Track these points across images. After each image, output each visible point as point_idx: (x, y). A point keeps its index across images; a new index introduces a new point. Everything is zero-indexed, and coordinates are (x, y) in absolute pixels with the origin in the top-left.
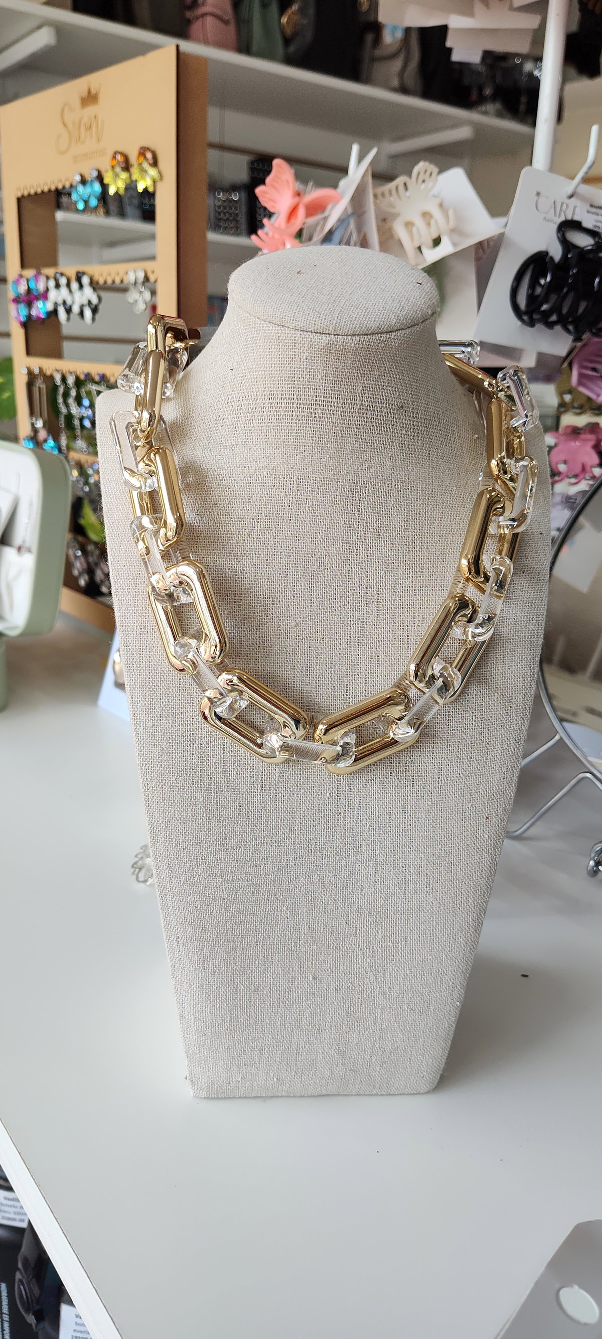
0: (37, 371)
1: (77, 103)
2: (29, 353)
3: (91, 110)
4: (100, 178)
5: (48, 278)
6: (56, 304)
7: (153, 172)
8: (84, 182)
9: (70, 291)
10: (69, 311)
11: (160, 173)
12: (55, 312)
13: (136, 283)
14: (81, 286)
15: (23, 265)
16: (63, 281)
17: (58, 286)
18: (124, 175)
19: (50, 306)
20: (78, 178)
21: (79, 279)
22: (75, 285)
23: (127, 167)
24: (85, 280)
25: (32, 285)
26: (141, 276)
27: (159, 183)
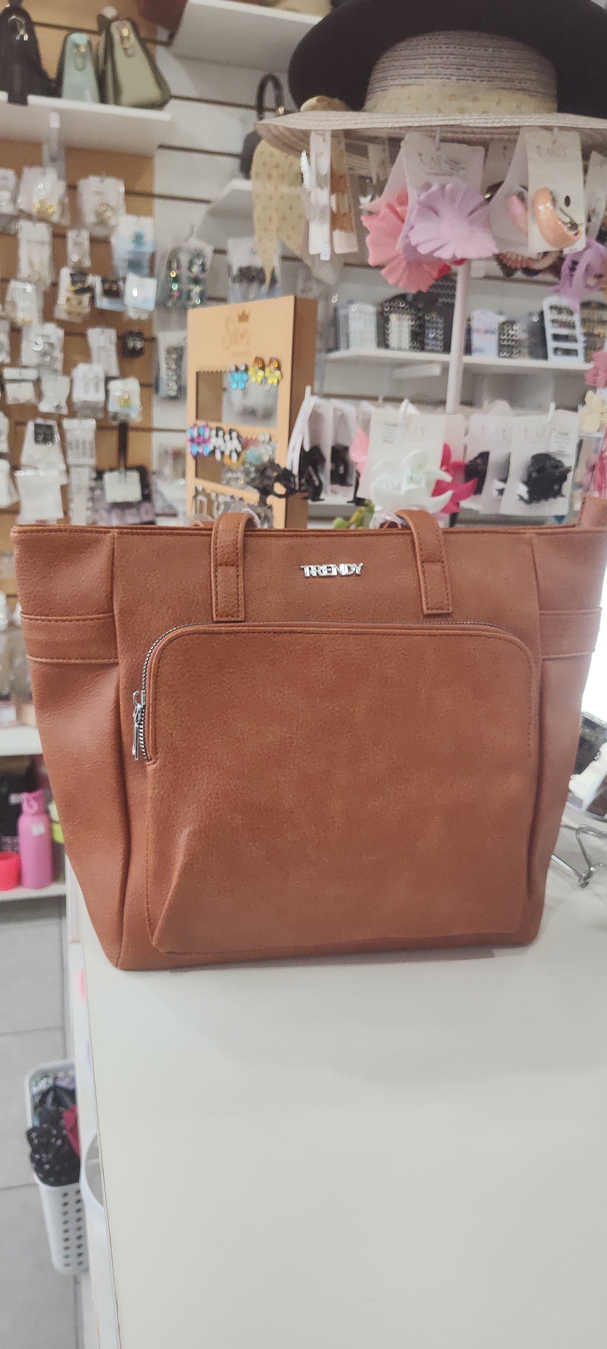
0: (200, 489)
1: (236, 319)
2: (197, 476)
3: (244, 325)
4: (247, 369)
5: (211, 429)
6: (215, 448)
7: (278, 373)
8: (237, 369)
9: (225, 441)
10: (222, 453)
11: (282, 375)
12: (213, 452)
13: (264, 442)
14: (231, 438)
15: (197, 417)
16: (221, 433)
17: (217, 435)
18: (261, 373)
19: (210, 448)
20: (233, 369)
21: (230, 432)
22: (227, 437)
23: (263, 368)
24: (234, 435)
25: (201, 433)
26: (267, 438)
27: (281, 382)
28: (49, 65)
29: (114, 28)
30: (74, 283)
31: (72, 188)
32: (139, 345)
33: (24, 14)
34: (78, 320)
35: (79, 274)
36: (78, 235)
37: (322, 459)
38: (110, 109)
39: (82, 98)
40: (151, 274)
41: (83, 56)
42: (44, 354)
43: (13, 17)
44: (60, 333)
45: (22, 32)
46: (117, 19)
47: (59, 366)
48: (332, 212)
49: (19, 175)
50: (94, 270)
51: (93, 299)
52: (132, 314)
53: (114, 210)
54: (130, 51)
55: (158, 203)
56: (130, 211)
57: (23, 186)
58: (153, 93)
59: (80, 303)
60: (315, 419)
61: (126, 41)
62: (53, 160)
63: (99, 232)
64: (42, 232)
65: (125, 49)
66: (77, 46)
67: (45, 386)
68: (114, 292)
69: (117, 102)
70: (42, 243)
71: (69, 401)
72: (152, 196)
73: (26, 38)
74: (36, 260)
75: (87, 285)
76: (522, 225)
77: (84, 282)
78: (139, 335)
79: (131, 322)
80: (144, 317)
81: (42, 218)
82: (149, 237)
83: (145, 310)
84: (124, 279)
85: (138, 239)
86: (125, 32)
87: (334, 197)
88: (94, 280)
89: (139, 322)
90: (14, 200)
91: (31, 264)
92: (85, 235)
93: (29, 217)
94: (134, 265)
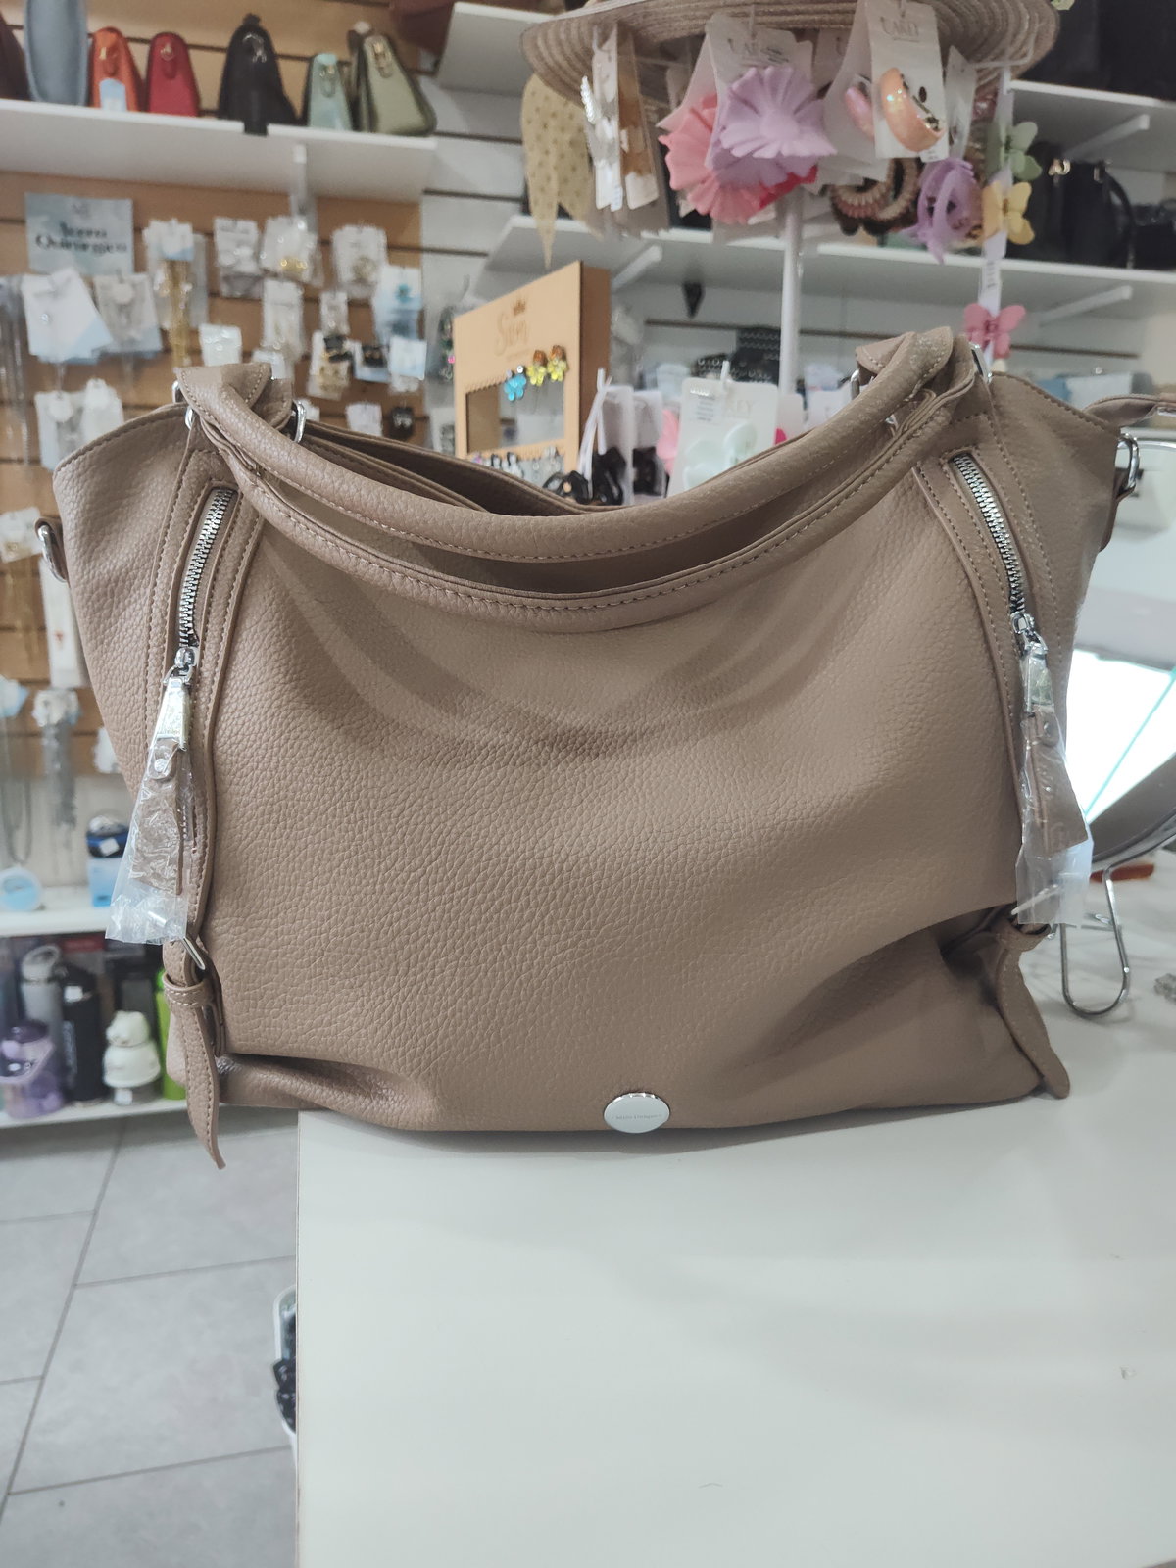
1: (510, 312)
3: (520, 317)
4: (525, 373)
7: (562, 364)
8: (514, 375)
11: (568, 365)
13: (549, 457)
14: (509, 464)
15: (469, 450)
18: (542, 370)
20: (509, 375)
21: (508, 458)
23: (545, 362)
24: (513, 459)
26: (553, 451)
27: (567, 375)
28: (293, 90)
29: (367, 47)
30: (328, 348)
31: (325, 244)
32: (408, 422)
33: (263, 34)
34: (335, 396)
35: (334, 341)
36: (334, 298)
37: (623, 463)
38: (364, 138)
39: (331, 126)
40: (421, 336)
41: (332, 80)
43: (248, 37)
45: (259, 53)
46: (370, 34)
48: (623, 153)
49: (262, 228)
50: (354, 336)
51: (351, 370)
52: (399, 386)
53: (376, 266)
54: (387, 71)
55: (426, 258)
56: (392, 261)
57: (267, 241)
58: (415, 118)
59: (337, 373)
60: (612, 411)
61: (382, 60)
62: (302, 211)
63: (358, 293)
64: (291, 293)
65: (381, 69)
66: (325, 68)
68: (376, 359)
69: (373, 128)
70: (290, 305)
72: (419, 249)
73: (264, 59)
74: (284, 326)
75: (343, 352)
76: (866, 128)
77: (340, 347)
78: (408, 410)
79: (400, 396)
80: (414, 388)
81: (291, 276)
82: (415, 292)
83: (416, 379)
84: (388, 347)
85: (403, 293)
86: (380, 47)
87: (624, 133)
88: (353, 347)
89: (407, 395)
90: (256, 256)
91: (277, 329)
92: (342, 298)
93: (275, 276)
94: (400, 329)
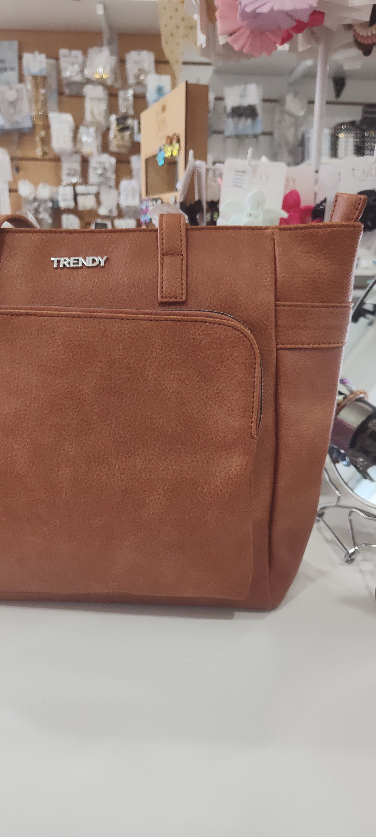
1: (161, 111)
3: (164, 115)
5: (151, 201)
7: (178, 145)
8: (161, 151)
11: (180, 147)
15: (147, 194)
16: (155, 202)
20: (158, 150)
21: (158, 200)
23: (171, 144)
25: (147, 205)
26: (174, 200)
27: (180, 151)
30: (118, 124)
34: (124, 151)
35: (122, 119)
36: (126, 94)
42: (101, 175)
44: (113, 160)
47: (112, 183)
51: (131, 136)
53: (147, 73)
56: (156, 71)
57: (88, 62)
59: (123, 138)
62: (109, 43)
63: (139, 91)
64: (100, 92)
67: (102, 197)
70: (99, 99)
71: (118, 206)
74: (96, 112)
81: (101, 82)
82: (167, 89)
85: (160, 90)
88: (133, 123)
90: (82, 71)
91: (92, 114)
92: (131, 92)
93: (92, 82)
